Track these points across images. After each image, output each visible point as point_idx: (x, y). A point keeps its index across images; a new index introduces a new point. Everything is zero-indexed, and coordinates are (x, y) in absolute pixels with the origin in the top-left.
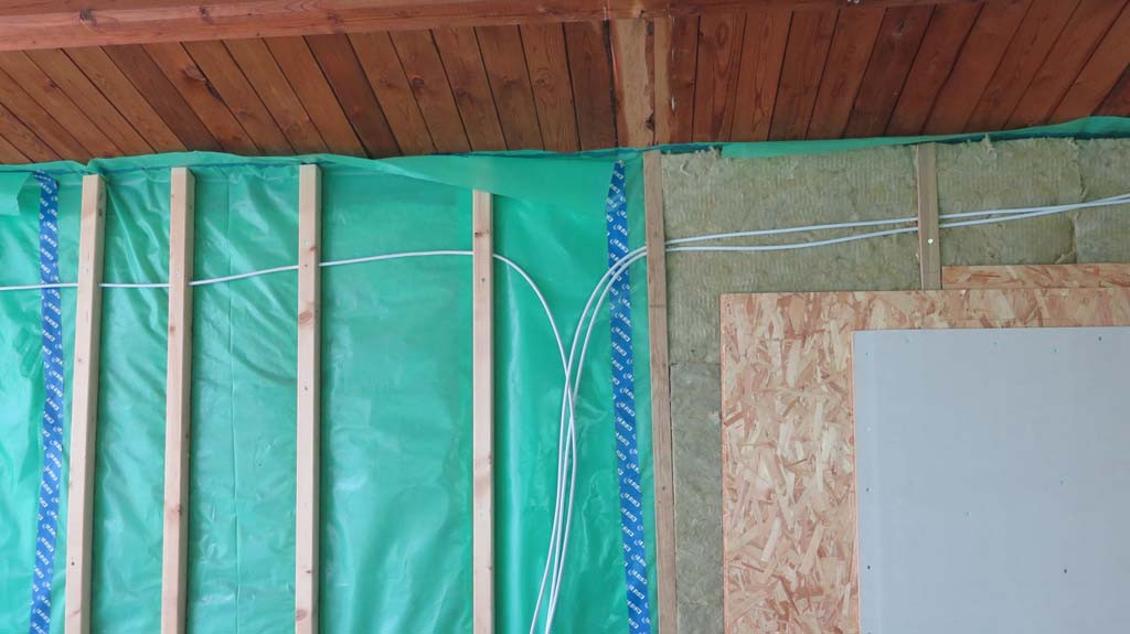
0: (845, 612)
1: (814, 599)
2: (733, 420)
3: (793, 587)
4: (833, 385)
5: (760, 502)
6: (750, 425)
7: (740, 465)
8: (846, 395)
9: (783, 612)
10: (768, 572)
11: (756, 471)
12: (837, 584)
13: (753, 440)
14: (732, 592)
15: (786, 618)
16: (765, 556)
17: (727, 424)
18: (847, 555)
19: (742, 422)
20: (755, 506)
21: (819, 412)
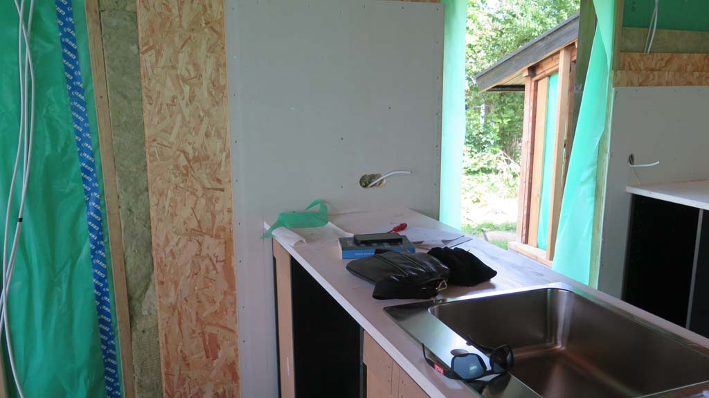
0: (222, 169)
1: (203, 163)
2: (146, 51)
3: (191, 156)
4: (212, 28)
5: (167, 105)
6: (158, 54)
7: (153, 81)
8: (220, 35)
9: (185, 172)
10: (175, 148)
11: (164, 85)
12: (218, 153)
13: (161, 63)
14: (151, 162)
15: (187, 175)
16: (172, 138)
17: (143, 53)
18: (223, 135)
19: (153, 51)
20: (164, 106)
21: (204, 48)
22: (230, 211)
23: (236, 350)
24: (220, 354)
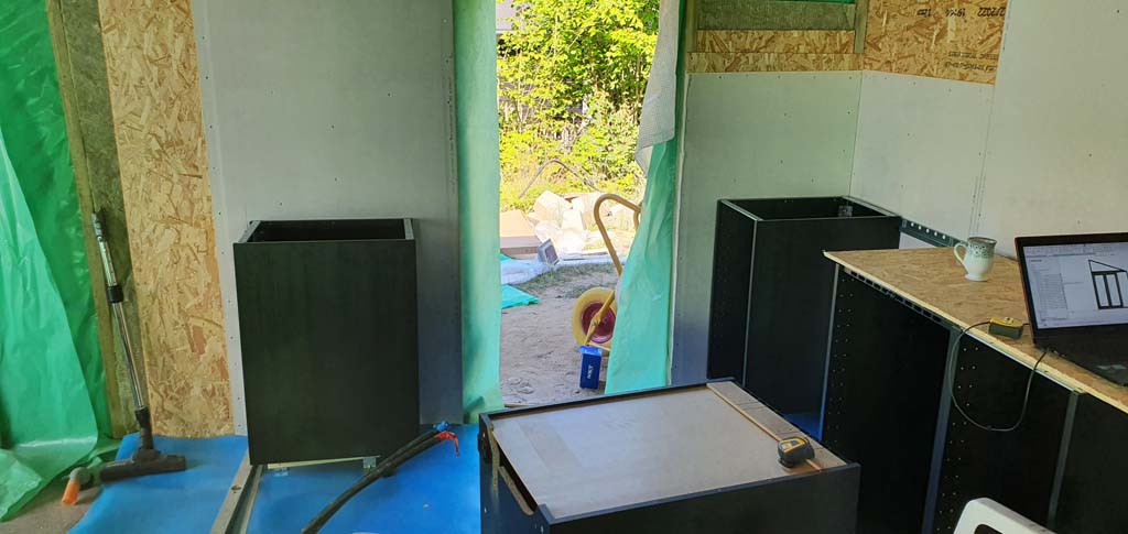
0: (199, 155)
1: (177, 148)
2: (109, 30)
3: (163, 140)
4: (178, 6)
5: (135, 86)
6: (122, 33)
7: (118, 62)
8: (188, 14)
9: (158, 156)
10: (145, 131)
11: (129, 65)
12: (192, 138)
13: (126, 43)
14: (121, 144)
15: (160, 159)
16: (143, 121)
17: (105, 32)
18: (197, 119)
19: (116, 30)
20: (132, 88)
21: (170, 26)
22: (209, 199)
23: (224, 346)
24: (206, 349)
